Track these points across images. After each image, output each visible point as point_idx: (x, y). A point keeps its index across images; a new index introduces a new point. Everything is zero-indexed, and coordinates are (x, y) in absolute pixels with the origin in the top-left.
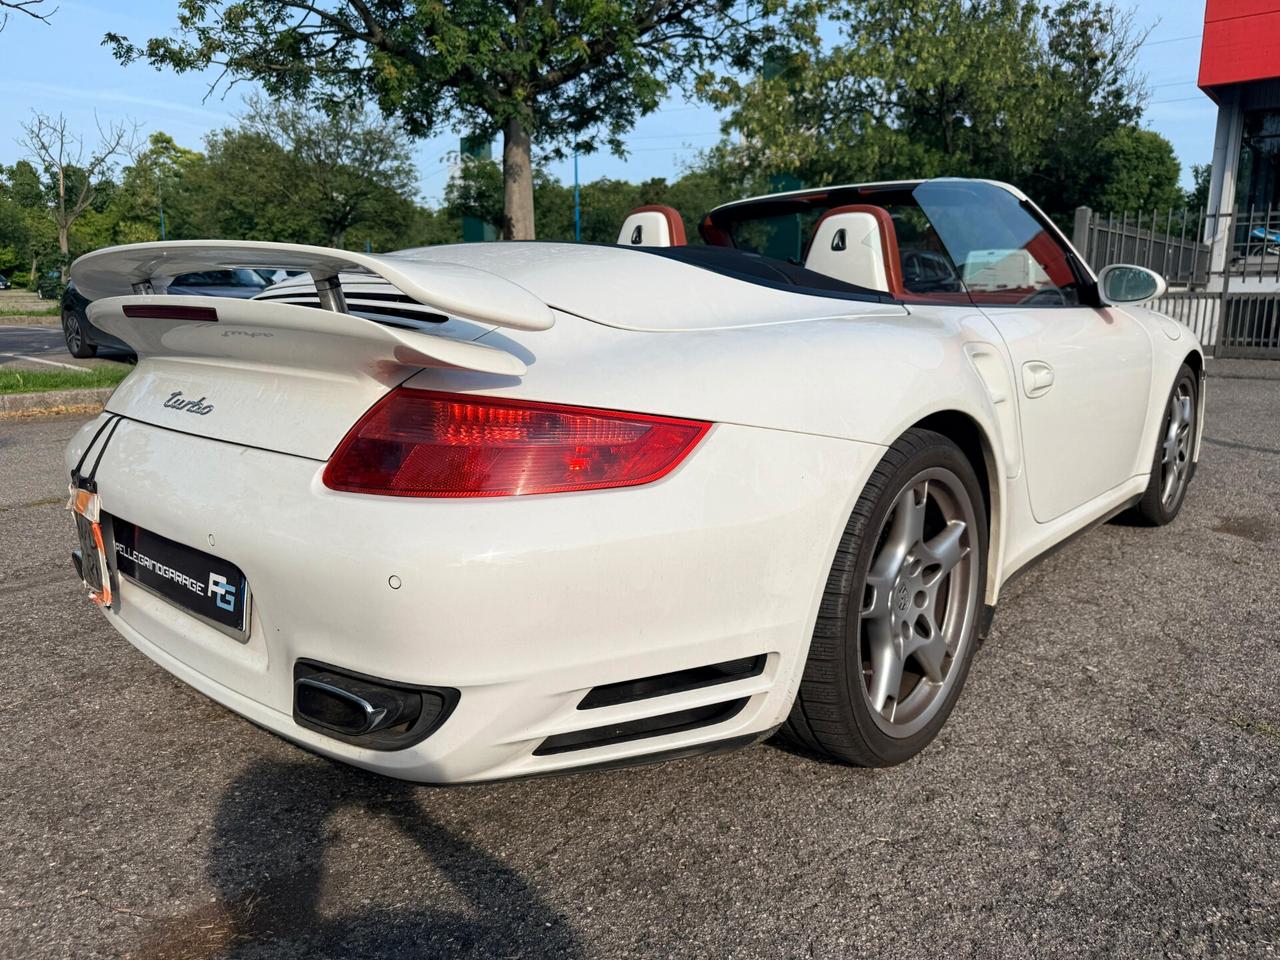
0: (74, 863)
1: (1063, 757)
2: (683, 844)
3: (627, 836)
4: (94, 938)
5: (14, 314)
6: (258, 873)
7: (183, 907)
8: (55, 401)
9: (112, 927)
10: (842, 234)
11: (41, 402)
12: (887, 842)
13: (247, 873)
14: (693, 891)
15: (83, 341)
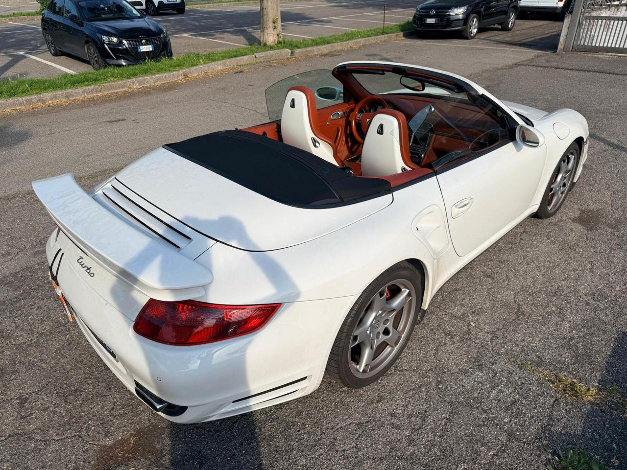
0: (73, 420)
1: (439, 379)
2: (283, 421)
3: (263, 416)
4: (81, 455)
5: (20, 15)
6: (135, 427)
7: (110, 442)
8: (47, 99)
9: (87, 450)
10: (381, 126)
11: (40, 100)
12: (356, 423)
13: (131, 426)
14: (281, 444)
15: (55, 47)
